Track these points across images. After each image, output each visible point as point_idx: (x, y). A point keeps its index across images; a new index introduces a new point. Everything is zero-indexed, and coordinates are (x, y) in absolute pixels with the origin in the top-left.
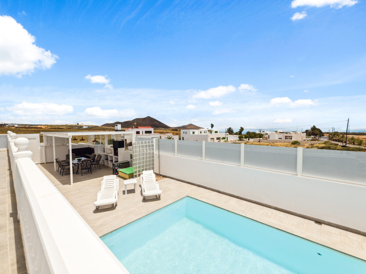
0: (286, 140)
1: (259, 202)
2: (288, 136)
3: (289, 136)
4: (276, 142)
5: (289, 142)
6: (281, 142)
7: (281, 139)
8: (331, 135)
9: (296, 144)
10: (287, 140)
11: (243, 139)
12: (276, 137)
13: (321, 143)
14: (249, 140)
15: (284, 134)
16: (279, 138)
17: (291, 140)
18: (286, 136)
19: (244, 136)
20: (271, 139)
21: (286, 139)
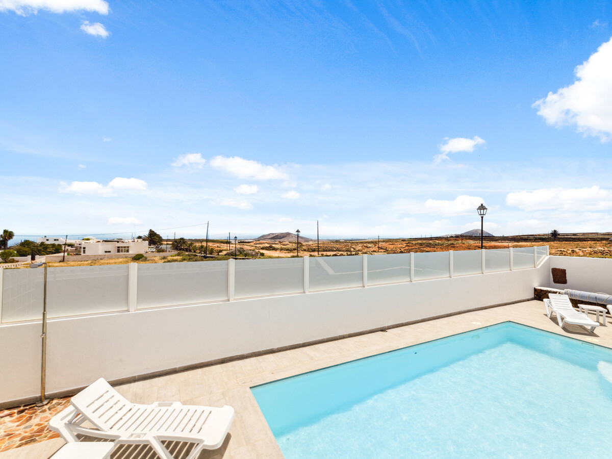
0: (119, 253)
1: (332, 338)
2: (122, 247)
3: (125, 247)
4: (101, 259)
5: (126, 257)
6: (111, 258)
7: (110, 252)
8: (176, 242)
9: (141, 259)
10: (121, 253)
11: (16, 258)
12: (101, 249)
13: (174, 255)
14: (33, 259)
15: (116, 244)
16: (106, 252)
17: (128, 253)
18: (118, 247)
19: (16, 252)
20: (87, 253)
21: (118, 251)
